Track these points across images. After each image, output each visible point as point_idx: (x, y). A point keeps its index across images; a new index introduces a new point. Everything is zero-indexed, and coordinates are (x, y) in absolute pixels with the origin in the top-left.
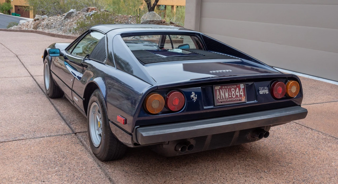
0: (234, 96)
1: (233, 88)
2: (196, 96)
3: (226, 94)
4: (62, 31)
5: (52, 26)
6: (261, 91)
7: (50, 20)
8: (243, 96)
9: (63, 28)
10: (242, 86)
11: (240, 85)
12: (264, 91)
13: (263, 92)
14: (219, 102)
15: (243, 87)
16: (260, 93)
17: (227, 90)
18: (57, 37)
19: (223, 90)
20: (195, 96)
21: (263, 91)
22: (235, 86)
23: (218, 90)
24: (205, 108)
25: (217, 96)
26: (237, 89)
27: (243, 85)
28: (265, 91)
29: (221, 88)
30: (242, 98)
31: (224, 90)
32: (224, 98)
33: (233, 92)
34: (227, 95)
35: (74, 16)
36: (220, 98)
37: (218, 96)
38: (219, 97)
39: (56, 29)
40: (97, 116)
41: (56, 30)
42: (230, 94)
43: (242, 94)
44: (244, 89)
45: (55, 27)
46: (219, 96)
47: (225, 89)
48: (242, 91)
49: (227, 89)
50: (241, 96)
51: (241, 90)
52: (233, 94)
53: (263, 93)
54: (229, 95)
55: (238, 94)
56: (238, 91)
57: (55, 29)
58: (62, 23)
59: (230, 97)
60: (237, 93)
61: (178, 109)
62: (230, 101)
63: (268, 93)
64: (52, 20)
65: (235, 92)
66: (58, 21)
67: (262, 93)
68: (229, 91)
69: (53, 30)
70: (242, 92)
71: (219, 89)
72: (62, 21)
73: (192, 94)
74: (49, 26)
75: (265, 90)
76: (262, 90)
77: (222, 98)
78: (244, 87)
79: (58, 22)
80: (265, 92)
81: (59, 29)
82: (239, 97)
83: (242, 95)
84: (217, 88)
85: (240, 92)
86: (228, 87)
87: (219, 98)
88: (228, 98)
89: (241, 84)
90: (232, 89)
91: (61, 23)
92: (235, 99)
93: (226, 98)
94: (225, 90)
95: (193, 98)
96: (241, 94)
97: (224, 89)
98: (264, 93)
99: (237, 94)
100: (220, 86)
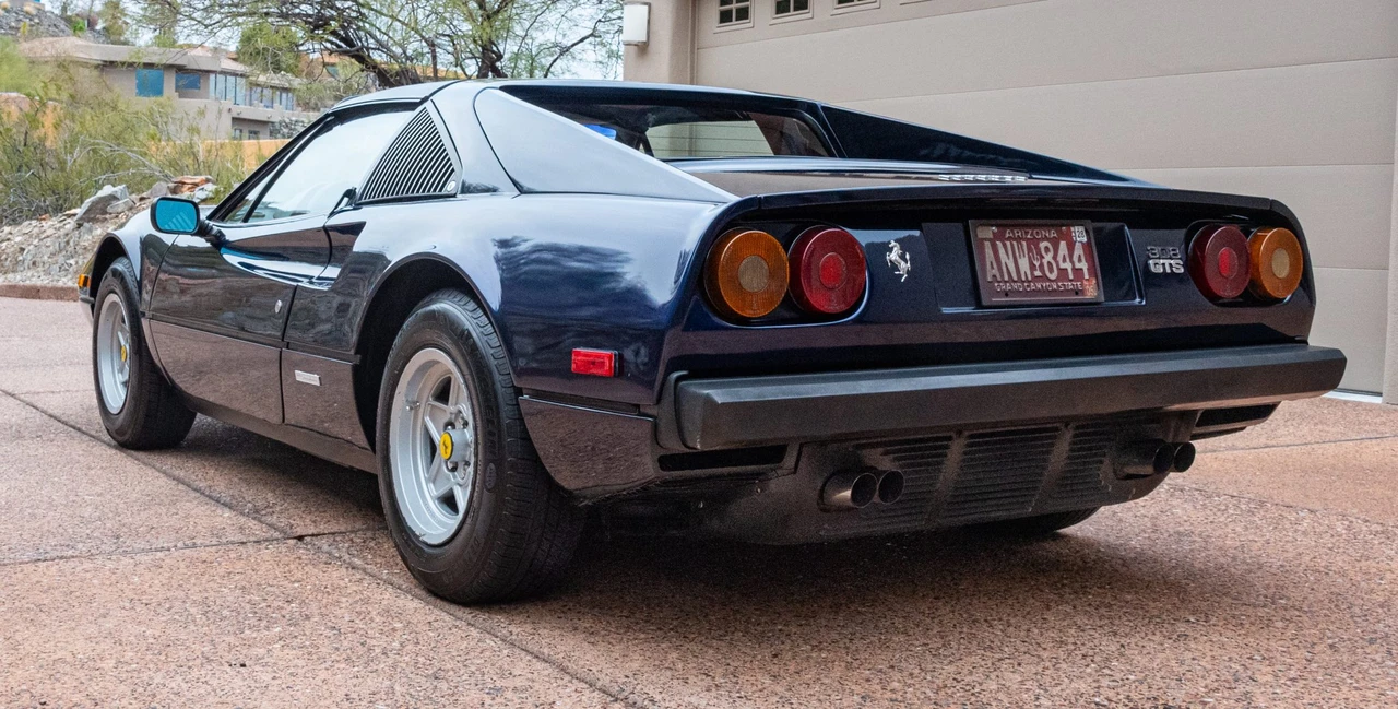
0: (1051, 271)
1: (1046, 239)
2: (907, 256)
3: (1020, 261)
4: (70, 277)
5: (20, 258)
6: (1157, 261)
7: (9, 236)
8: (1087, 277)
9: (72, 261)
10: (1079, 235)
11: (1072, 229)
12: (1167, 262)
13: (1164, 264)
14: (998, 294)
15: (1085, 240)
16: (1153, 269)
17: (1022, 246)
18: (49, 298)
19: (1008, 243)
20: (902, 257)
21: (1162, 261)
22: (1053, 234)
23: (987, 244)
24: (946, 310)
25: (988, 264)
26: (1063, 244)
27: (1081, 229)
28: (1172, 262)
29: (999, 237)
30: (1085, 283)
31: (1012, 245)
32: (1015, 278)
33: (1048, 258)
34: (1024, 264)
35: (120, 210)
36: (998, 276)
37: (992, 268)
38: (995, 271)
39: (40, 269)
40: (427, 419)
41: (42, 274)
42: (1037, 263)
43: (1084, 265)
44: (1087, 246)
45: (34, 263)
46: (995, 266)
47: (1015, 239)
48: (1082, 253)
49: (1024, 243)
50: (1078, 272)
51: (1079, 251)
52: (1049, 263)
53: (1164, 268)
54: (1032, 267)
55: (1068, 266)
56: (1066, 253)
57: (38, 272)
58: (68, 243)
59: (1038, 273)
60: (1064, 259)
61: (843, 307)
62: (1037, 292)
63: (1182, 270)
64: (18, 239)
65: (1055, 258)
66: (48, 237)
67: (1160, 269)
68: (1029, 250)
69: (29, 275)
70: (1083, 258)
71: (991, 236)
72: (67, 235)
73: (891, 250)
74: (7, 263)
75: (1171, 258)
76: (1159, 258)
77: (1006, 278)
78: (1089, 239)
79: (48, 242)
80: (1170, 265)
81: (56, 267)
82: (1071, 277)
83: (1081, 269)
84: (986, 232)
85: (1075, 259)
86: (1027, 233)
87: (994, 276)
88: (1030, 278)
89: (1076, 228)
90: (1043, 245)
91: (63, 245)
92: (1059, 287)
93: (1024, 279)
94: (1015, 243)
95: (895, 267)
96: (1078, 266)
97: (1009, 239)
98: (1168, 271)
99: (1062, 266)
100: (997, 226)
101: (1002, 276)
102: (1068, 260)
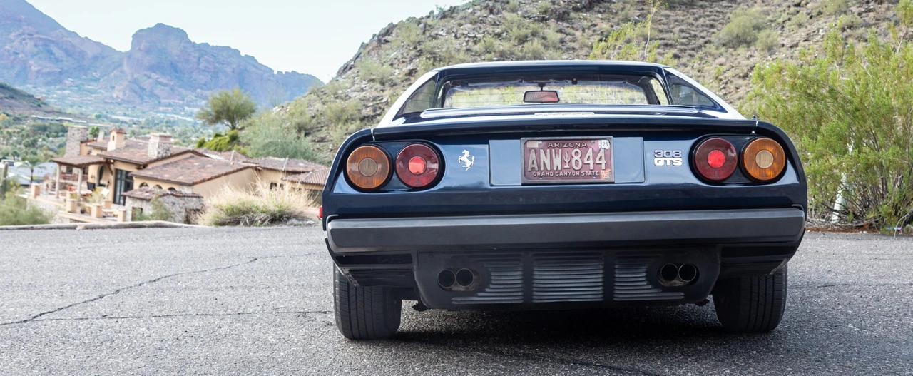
0: (577, 165)
1: (578, 148)
3: (554, 160)
6: (661, 159)
8: (603, 167)
10: (604, 144)
11: (600, 141)
12: (668, 160)
14: (533, 177)
15: (608, 148)
16: (656, 163)
17: (558, 152)
19: (548, 150)
20: (469, 158)
21: (665, 159)
22: (584, 144)
23: (533, 150)
25: (530, 162)
26: (590, 150)
27: (606, 141)
28: (673, 159)
29: (543, 147)
30: (602, 171)
31: (551, 151)
32: (549, 169)
34: (557, 162)
36: (536, 168)
37: (533, 163)
38: (535, 165)
42: (567, 161)
43: (603, 162)
44: (608, 151)
46: (535, 162)
47: (553, 148)
48: (603, 155)
49: (560, 150)
50: (597, 166)
51: (601, 154)
52: (577, 161)
53: (664, 163)
54: (563, 162)
55: (591, 162)
56: (591, 155)
59: (567, 166)
60: (588, 159)
61: (424, 184)
62: (563, 177)
63: (680, 164)
65: (582, 158)
67: (662, 163)
68: (563, 153)
70: (603, 158)
71: (537, 146)
73: (462, 155)
75: (673, 157)
76: (663, 157)
77: (542, 169)
78: (610, 147)
80: (672, 161)
82: (591, 168)
83: (601, 164)
84: (533, 144)
85: (598, 158)
86: (564, 144)
87: (533, 168)
88: (560, 169)
89: (603, 140)
90: (574, 151)
92: (580, 173)
93: (555, 169)
94: (553, 150)
95: (463, 163)
96: (598, 161)
97: (550, 148)
98: (668, 164)
99: (586, 162)
100: (542, 140)
101: (539, 167)
102: (591, 159)
